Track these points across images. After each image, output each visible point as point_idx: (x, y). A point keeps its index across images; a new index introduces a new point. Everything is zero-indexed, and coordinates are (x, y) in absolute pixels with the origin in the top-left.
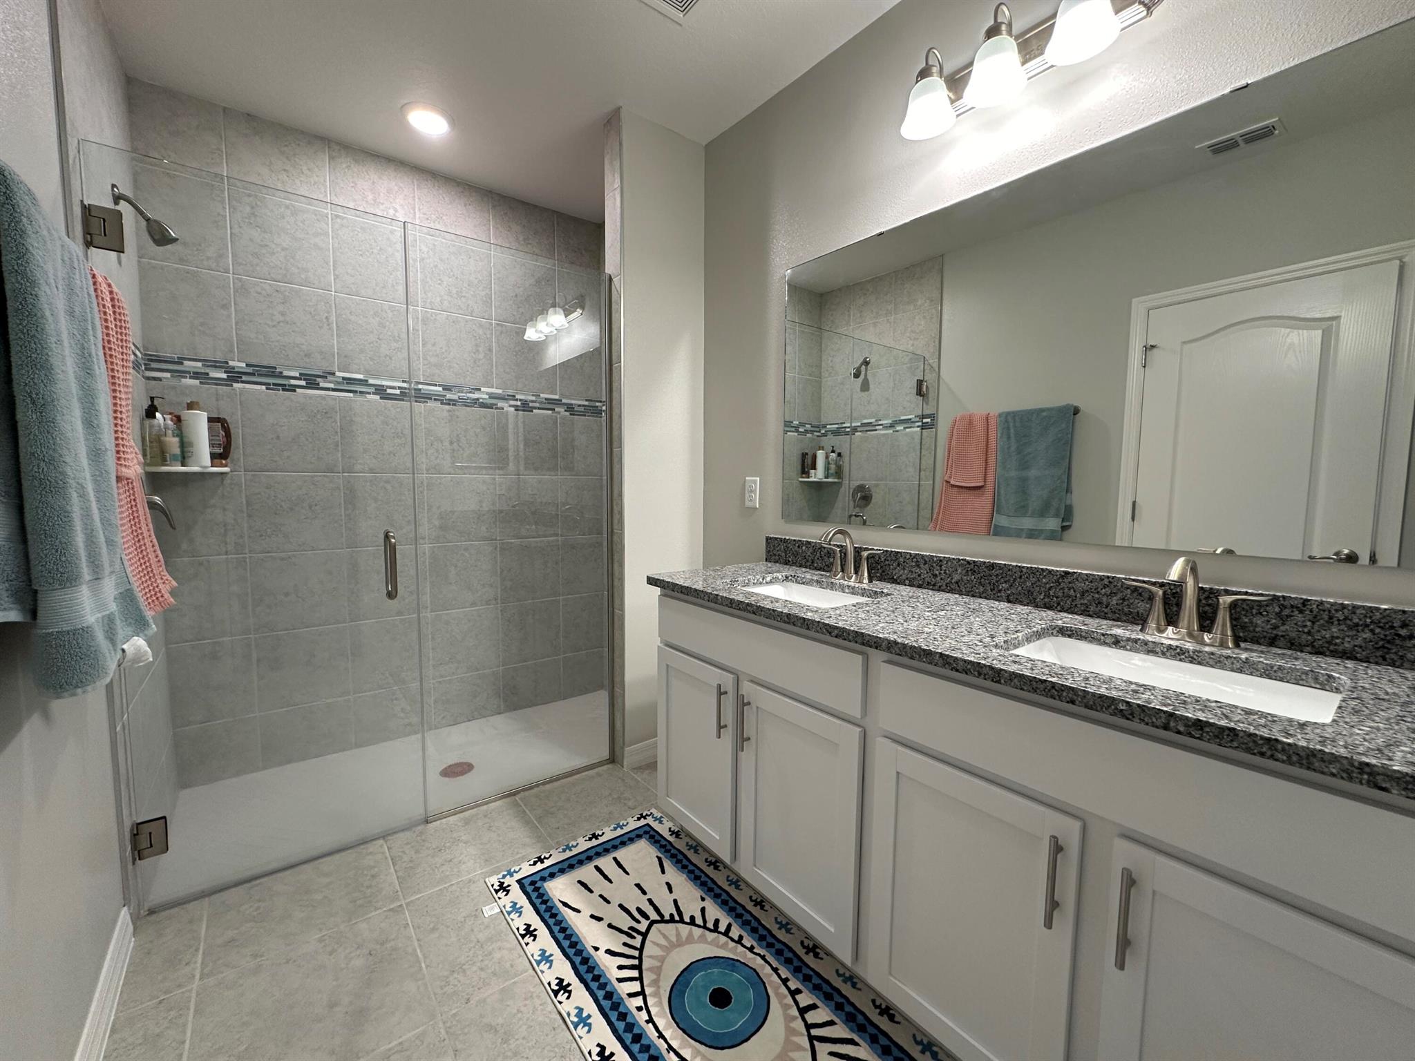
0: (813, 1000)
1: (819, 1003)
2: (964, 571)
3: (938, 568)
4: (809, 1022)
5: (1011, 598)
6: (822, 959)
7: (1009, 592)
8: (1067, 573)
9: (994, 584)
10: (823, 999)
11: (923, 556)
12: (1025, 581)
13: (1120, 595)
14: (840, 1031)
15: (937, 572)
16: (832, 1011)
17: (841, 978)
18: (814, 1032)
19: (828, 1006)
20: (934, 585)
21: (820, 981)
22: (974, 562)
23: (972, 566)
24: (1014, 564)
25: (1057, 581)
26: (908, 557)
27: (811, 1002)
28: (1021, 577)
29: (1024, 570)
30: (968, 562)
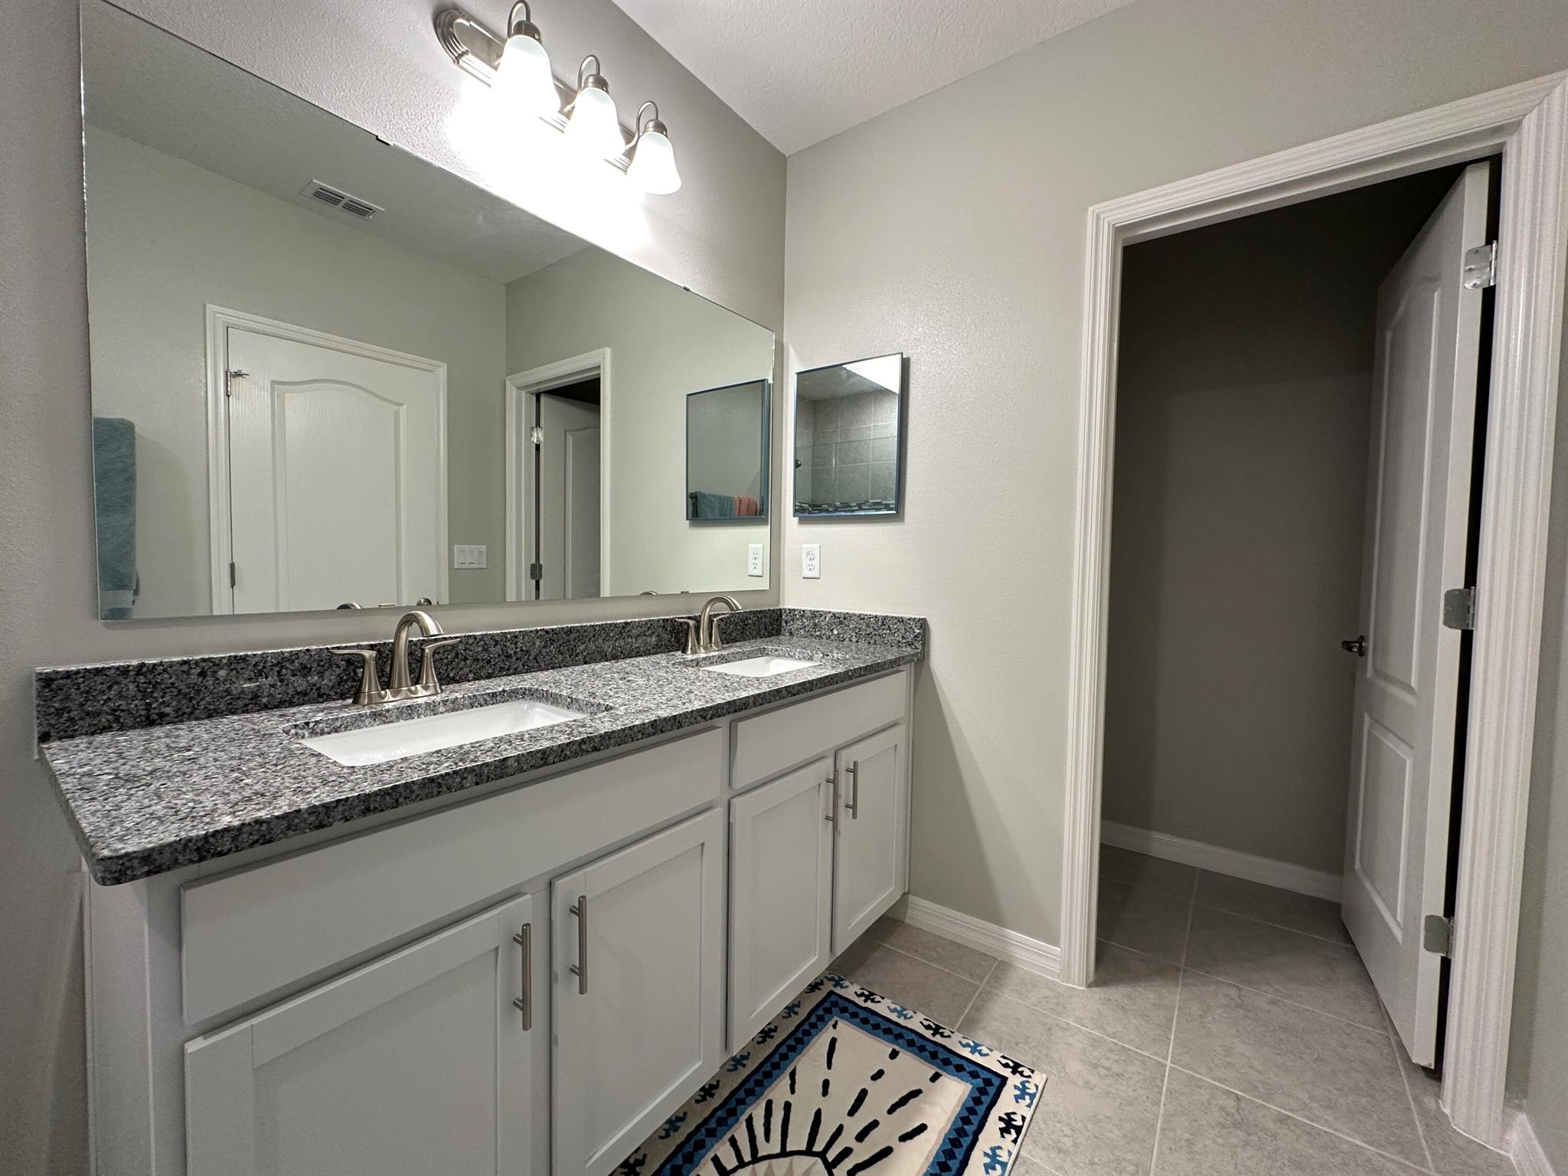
0: (707, 1161)
1: (711, 1154)
2: (543, 644)
3: (513, 646)
4: (737, 1164)
5: (587, 659)
6: (645, 1156)
7: (585, 654)
8: (626, 623)
9: (572, 649)
10: (704, 1151)
11: (492, 636)
12: (597, 640)
13: (656, 634)
14: (741, 1133)
15: (512, 652)
16: (718, 1141)
17: (672, 1133)
18: (747, 1158)
19: (712, 1146)
20: (508, 669)
21: (680, 1156)
22: (553, 630)
23: (551, 635)
24: (589, 624)
25: (621, 633)
26: (471, 641)
27: (711, 1164)
28: (594, 636)
29: (597, 628)
30: (547, 632)
